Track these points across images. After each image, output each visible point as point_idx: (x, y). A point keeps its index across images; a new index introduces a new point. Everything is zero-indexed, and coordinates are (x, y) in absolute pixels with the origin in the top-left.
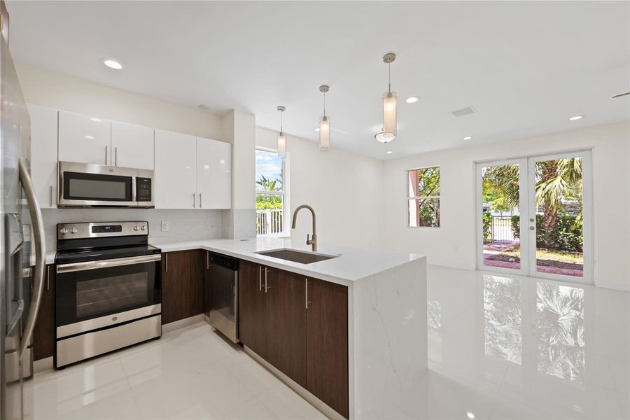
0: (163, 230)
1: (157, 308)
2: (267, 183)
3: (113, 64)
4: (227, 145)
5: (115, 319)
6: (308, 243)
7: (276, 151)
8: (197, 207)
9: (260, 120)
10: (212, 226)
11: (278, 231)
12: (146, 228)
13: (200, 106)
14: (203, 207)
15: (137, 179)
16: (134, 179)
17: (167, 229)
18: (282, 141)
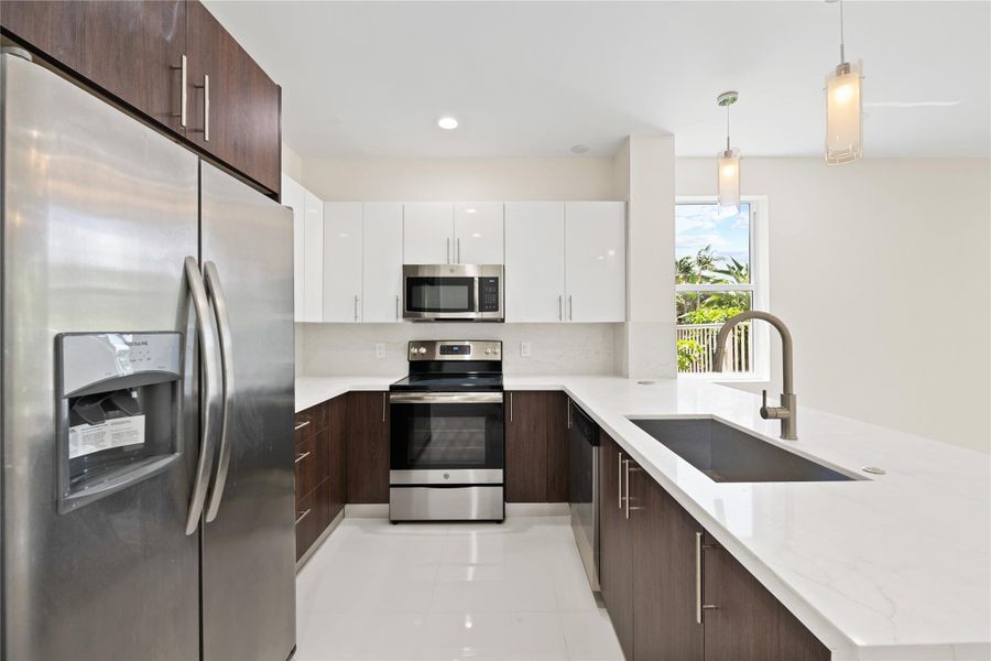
0: (523, 355)
1: (497, 475)
2: (743, 272)
3: (448, 123)
4: (618, 206)
5: (446, 476)
6: (765, 414)
7: (715, 198)
8: (565, 320)
9: (683, 145)
10: (598, 352)
11: (740, 369)
12: (498, 350)
13: (573, 149)
14: (575, 320)
15: (480, 279)
16: (477, 279)
17: (529, 354)
18: (729, 171)
